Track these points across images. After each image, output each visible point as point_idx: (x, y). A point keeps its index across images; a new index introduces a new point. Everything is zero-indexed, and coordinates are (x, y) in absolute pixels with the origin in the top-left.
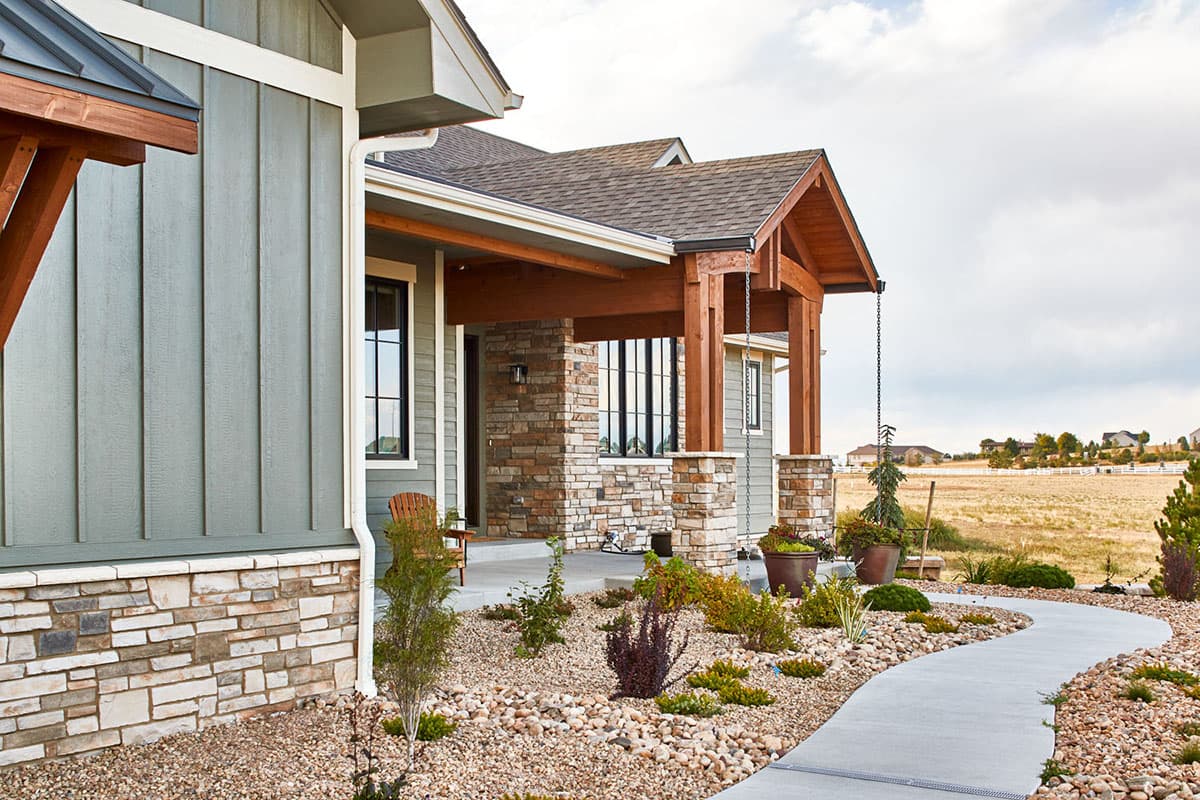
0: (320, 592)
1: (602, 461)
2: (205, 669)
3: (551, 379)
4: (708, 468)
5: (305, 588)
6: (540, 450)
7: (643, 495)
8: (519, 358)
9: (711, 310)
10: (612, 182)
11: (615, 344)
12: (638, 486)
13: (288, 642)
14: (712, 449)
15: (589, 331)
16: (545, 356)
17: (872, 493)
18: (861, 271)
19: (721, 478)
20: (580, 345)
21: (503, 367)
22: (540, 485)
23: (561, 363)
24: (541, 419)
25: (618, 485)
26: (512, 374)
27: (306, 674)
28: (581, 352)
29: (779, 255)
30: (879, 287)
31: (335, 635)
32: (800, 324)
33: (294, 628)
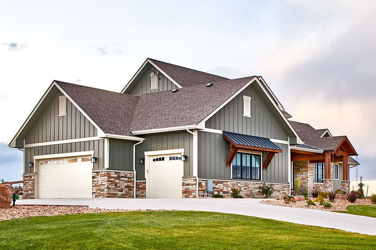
0: (286, 188)
1: (314, 183)
2: (278, 192)
3: (305, 169)
4: (328, 181)
5: (285, 187)
6: (304, 181)
7: (321, 189)
8: (300, 166)
9: (329, 160)
10: (315, 140)
11: (316, 164)
12: (320, 187)
13: (284, 191)
14: (329, 179)
15: (312, 162)
16: (305, 166)
17: (359, 188)
18: (353, 152)
19: (330, 183)
20: (310, 164)
21: (298, 167)
22: (304, 186)
23: (308, 167)
24: (304, 176)
25: (317, 187)
26: (299, 169)
27: (285, 195)
28: (311, 165)
29: (340, 151)
30: (357, 155)
31: (288, 192)
32: (344, 161)
33: (285, 190)
